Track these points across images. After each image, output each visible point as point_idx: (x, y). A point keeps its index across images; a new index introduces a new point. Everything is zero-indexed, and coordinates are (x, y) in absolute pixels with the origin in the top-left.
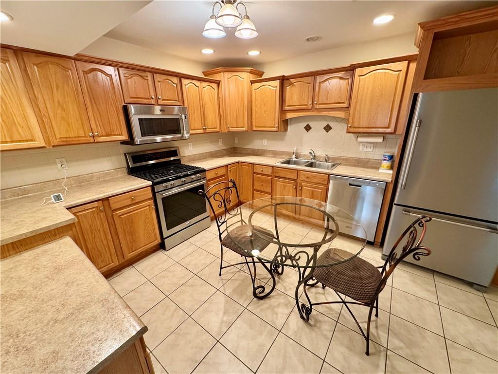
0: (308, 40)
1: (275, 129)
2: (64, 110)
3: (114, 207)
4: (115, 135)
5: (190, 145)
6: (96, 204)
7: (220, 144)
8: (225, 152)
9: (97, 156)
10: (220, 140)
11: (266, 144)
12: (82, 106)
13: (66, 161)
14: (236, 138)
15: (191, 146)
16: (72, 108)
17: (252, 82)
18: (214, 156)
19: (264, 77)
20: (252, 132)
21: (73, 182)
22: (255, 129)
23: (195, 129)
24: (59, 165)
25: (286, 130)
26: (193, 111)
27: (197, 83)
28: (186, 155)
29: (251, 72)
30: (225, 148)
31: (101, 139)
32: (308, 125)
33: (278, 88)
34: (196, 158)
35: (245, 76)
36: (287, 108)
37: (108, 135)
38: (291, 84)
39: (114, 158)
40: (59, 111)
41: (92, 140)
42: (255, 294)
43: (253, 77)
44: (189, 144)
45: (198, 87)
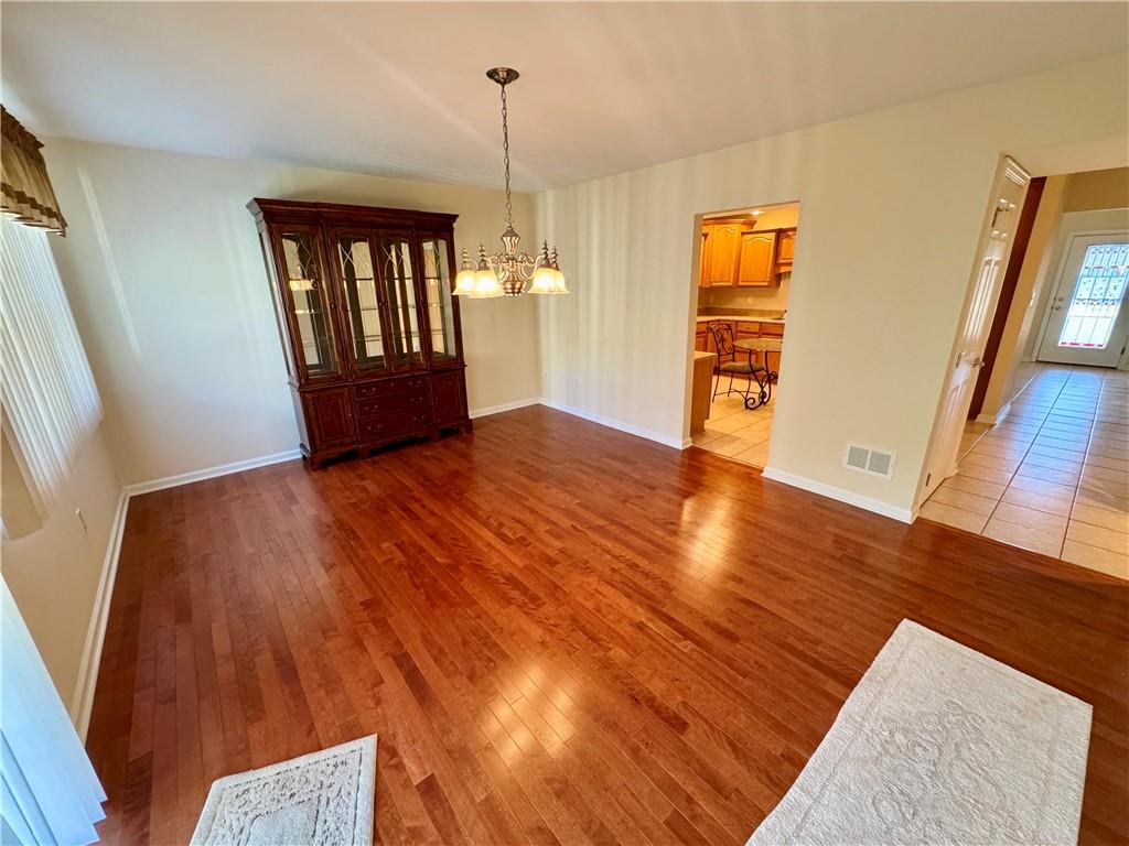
1: (766, 284)
14: (712, 297)
17: (743, 234)
19: (756, 228)
20: (738, 289)
22: (741, 283)
25: (778, 285)
29: (743, 223)
33: (773, 242)
35: (735, 228)
36: (781, 261)
38: (788, 236)
42: (747, 407)
43: (745, 229)
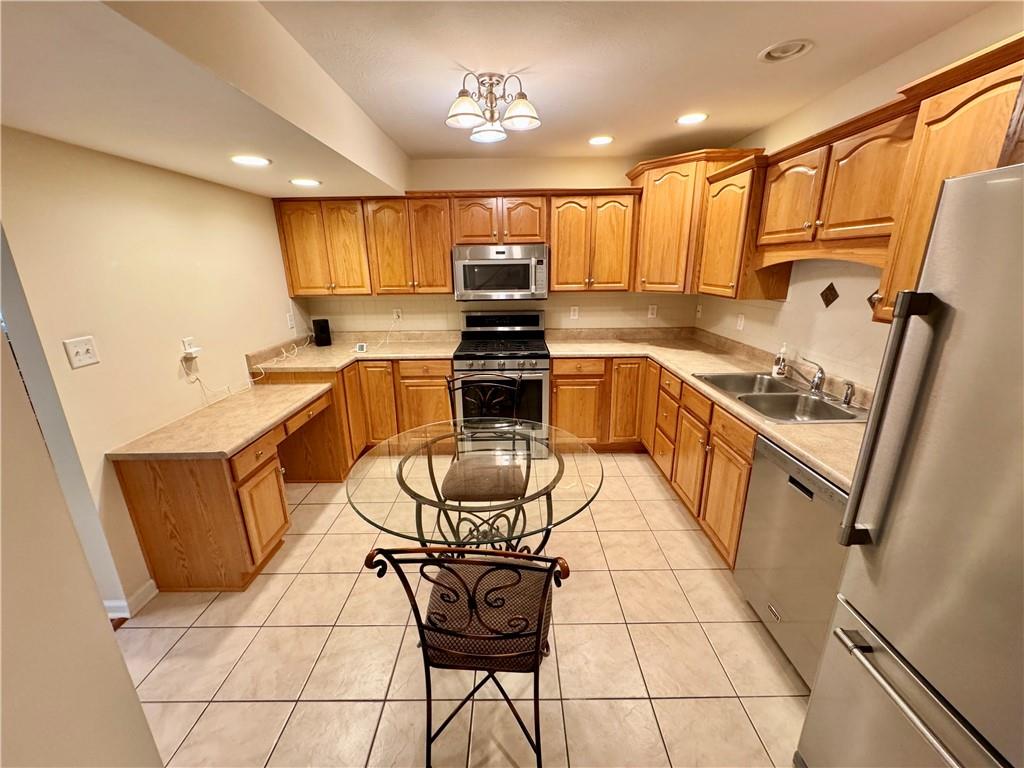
0: (769, 55)
1: (730, 292)
2: (390, 255)
3: (404, 373)
4: (437, 286)
5: (574, 310)
6: (385, 364)
7: (650, 316)
8: (659, 334)
9: (431, 311)
10: (650, 307)
11: (741, 328)
12: (408, 252)
13: (402, 313)
14: (699, 308)
15: (577, 313)
16: (398, 252)
17: (712, 180)
18: (626, 338)
21: (403, 337)
23: (567, 283)
24: (395, 316)
26: (566, 252)
27: (583, 201)
28: (563, 327)
30: (663, 324)
31: (421, 290)
32: (831, 288)
33: (747, 190)
34: (583, 334)
35: (692, 171)
36: (764, 239)
37: (430, 286)
38: (780, 175)
39: (450, 316)
40: (387, 257)
41: (412, 291)
44: (572, 308)
45: (585, 208)
